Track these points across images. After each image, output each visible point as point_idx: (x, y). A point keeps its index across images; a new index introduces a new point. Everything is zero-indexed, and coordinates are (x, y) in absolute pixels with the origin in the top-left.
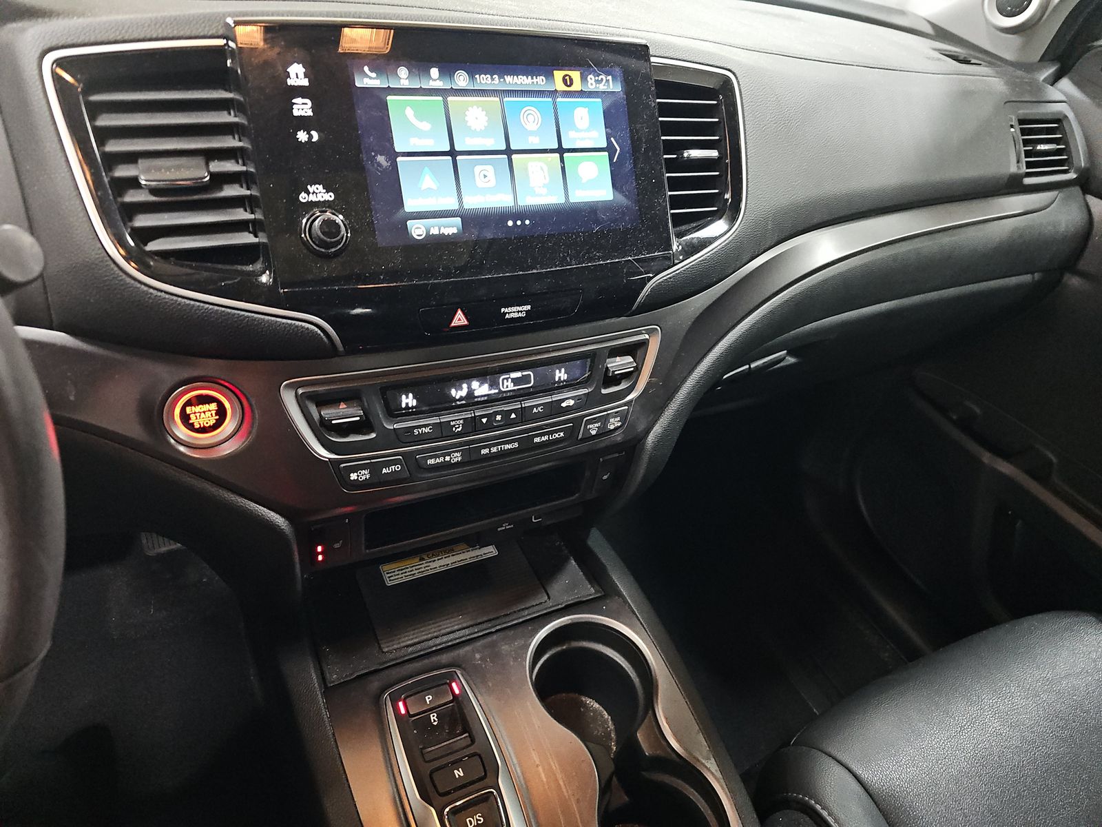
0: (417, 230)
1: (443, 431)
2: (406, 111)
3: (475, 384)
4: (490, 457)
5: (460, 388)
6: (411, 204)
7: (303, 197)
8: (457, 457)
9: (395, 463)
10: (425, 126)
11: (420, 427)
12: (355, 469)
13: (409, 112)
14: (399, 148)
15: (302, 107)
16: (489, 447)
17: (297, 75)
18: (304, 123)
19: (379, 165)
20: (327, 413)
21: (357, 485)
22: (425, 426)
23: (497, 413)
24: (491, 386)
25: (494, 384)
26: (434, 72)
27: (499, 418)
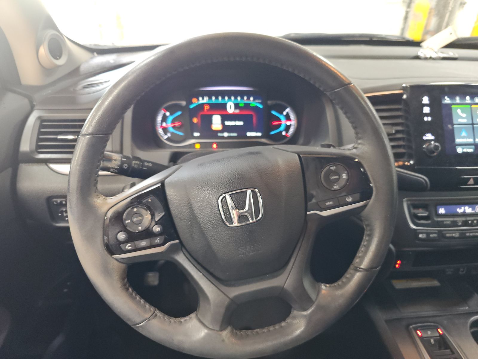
0: (460, 150)
1: (454, 224)
2: (458, 110)
3: (467, 208)
4: (470, 237)
5: (460, 209)
6: (458, 141)
7: (424, 138)
8: (457, 235)
9: (435, 233)
10: (464, 115)
11: (446, 221)
12: (421, 233)
13: (459, 111)
14: (455, 122)
15: (426, 110)
16: (470, 233)
17: (426, 100)
18: (427, 115)
19: (449, 128)
20: (416, 211)
21: (421, 239)
22: (449, 221)
23: (475, 220)
24: (473, 210)
25: (474, 209)
26: (468, 98)
27: (475, 222)
